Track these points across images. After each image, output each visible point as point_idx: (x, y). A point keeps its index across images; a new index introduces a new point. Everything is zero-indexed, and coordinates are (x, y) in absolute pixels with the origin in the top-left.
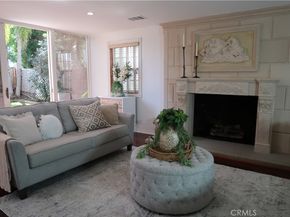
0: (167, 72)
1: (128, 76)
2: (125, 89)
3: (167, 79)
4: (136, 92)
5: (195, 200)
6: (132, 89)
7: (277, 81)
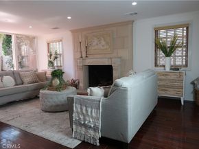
0: (74, 55)
1: (56, 58)
2: (55, 65)
3: (75, 59)
4: (61, 66)
5: (63, 105)
6: (59, 65)
7: (120, 58)
